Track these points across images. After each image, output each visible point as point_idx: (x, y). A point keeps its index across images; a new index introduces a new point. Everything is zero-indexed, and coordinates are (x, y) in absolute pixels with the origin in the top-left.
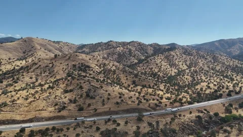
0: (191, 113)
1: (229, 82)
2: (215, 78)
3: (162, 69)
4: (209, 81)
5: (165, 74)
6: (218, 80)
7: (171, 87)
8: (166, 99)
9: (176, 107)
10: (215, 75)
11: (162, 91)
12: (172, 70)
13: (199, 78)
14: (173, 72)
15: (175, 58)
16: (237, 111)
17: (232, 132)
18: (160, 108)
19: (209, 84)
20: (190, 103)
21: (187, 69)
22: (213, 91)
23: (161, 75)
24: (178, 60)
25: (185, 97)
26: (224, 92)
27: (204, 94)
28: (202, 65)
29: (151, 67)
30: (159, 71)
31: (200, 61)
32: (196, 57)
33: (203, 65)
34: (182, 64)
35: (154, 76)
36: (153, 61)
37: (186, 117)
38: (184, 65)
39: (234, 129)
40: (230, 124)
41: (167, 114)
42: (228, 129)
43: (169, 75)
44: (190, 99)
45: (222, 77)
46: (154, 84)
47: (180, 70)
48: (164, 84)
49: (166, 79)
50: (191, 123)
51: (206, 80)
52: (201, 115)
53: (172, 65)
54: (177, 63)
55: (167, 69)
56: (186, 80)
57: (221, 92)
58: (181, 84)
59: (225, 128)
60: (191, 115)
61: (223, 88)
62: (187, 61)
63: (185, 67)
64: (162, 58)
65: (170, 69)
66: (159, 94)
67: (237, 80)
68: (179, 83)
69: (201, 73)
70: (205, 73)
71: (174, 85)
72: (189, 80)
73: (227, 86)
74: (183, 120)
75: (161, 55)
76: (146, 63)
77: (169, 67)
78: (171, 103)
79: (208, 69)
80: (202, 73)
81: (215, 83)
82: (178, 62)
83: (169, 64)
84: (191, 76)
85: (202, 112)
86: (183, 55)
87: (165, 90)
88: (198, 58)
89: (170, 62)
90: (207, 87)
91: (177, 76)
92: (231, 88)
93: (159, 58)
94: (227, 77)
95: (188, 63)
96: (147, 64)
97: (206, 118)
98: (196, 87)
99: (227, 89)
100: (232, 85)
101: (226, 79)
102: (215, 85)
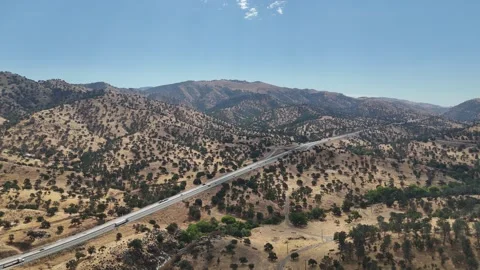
0: (119, 237)
1: (198, 157)
2: (178, 151)
3: (70, 139)
4: (166, 159)
5: (75, 150)
6: (181, 155)
7: (87, 179)
8: (66, 211)
9: (88, 228)
10: (176, 145)
11: (61, 191)
12: (92, 140)
13: (148, 153)
14: (96, 143)
15: (101, 113)
16: (209, 213)
17: (196, 263)
18: (44, 239)
19: (164, 163)
20: (121, 212)
21: (126, 136)
22: (170, 177)
23: (66, 151)
24: (107, 117)
25: (114, 199)
26: (189, 177)
27: (153, 185)
28: (154, 127)
29: (40, 134)
30: (60, 144)
31: (151, 119)
32: (144, 112)
33: (157, 126)
34: (117, 126)
35: (48, 156)
36: (47, 119)
37: (106, 250)
38: (120, 128)
39: (199, 258)
40: (194, 246)
41: (60, 253)
42: (189, 258)
43: (86, 150)
44: (125, 201)
45: (188, 148)
46: (42, 175)
47: (112, 138)
48: (69, 173)
49: (77, 159)
50: (116, 264)
51: (160, 157)
52: (141, 236)
53: (95, 128)
54: (105, 123)
55: (80, 137)
56: (120, 160)
57: (185, 179)
58: (109, 169)
59: (184, 258)
60: (119, 243)
61: (188, 169)
62: (125, 119)
63: (123, 132)
64: (72, 113)
65: (90, 137)
66: (49, 202)
67: (211, 152)
68: (105, 167)
69: (151, 143)
70: (159, 142)
71: (94, 172)
72: (127, 160)
73: (195, 164)
74: (96, 262)
75: (69, 106)
76: (28, 124)
77: (87, 133)
78: (74, 221)
79: (165, 134)
80: (155, 142)
81: (176, 161)
82: (108, 121)
83: (88, 127)
84: (132, 151)
85: (144, 229)
86: (119, 107)
87: (67, 189)
88: (147, 113)
89: (91, 122)
90: (159, 171)
91: (104, 151)
92: (201, 169)
93: (64, 112)
94: (195, 147)
95: (128, 123)
96: (31, 127)
97: (151, 243)
98: (140, 173)
99: (195, 170)
100: (203, 162)
101: (194, 151)
102: (175, 165)
